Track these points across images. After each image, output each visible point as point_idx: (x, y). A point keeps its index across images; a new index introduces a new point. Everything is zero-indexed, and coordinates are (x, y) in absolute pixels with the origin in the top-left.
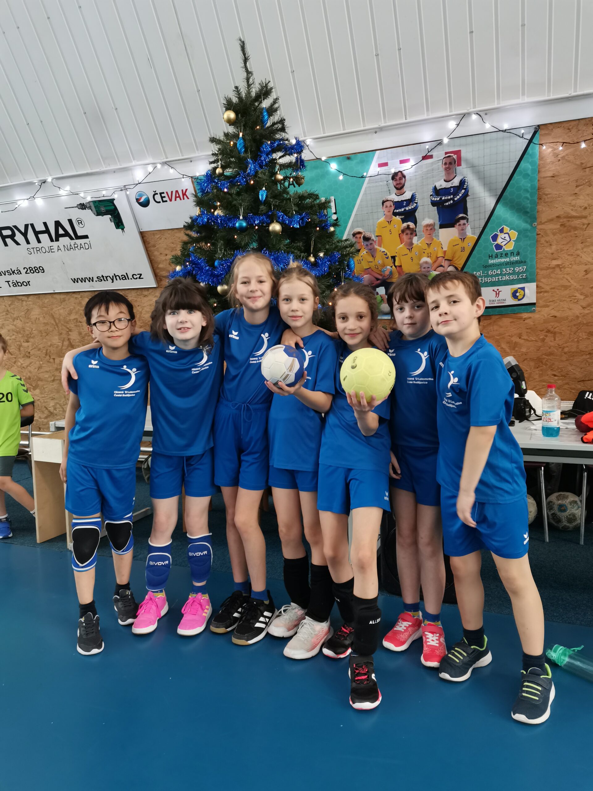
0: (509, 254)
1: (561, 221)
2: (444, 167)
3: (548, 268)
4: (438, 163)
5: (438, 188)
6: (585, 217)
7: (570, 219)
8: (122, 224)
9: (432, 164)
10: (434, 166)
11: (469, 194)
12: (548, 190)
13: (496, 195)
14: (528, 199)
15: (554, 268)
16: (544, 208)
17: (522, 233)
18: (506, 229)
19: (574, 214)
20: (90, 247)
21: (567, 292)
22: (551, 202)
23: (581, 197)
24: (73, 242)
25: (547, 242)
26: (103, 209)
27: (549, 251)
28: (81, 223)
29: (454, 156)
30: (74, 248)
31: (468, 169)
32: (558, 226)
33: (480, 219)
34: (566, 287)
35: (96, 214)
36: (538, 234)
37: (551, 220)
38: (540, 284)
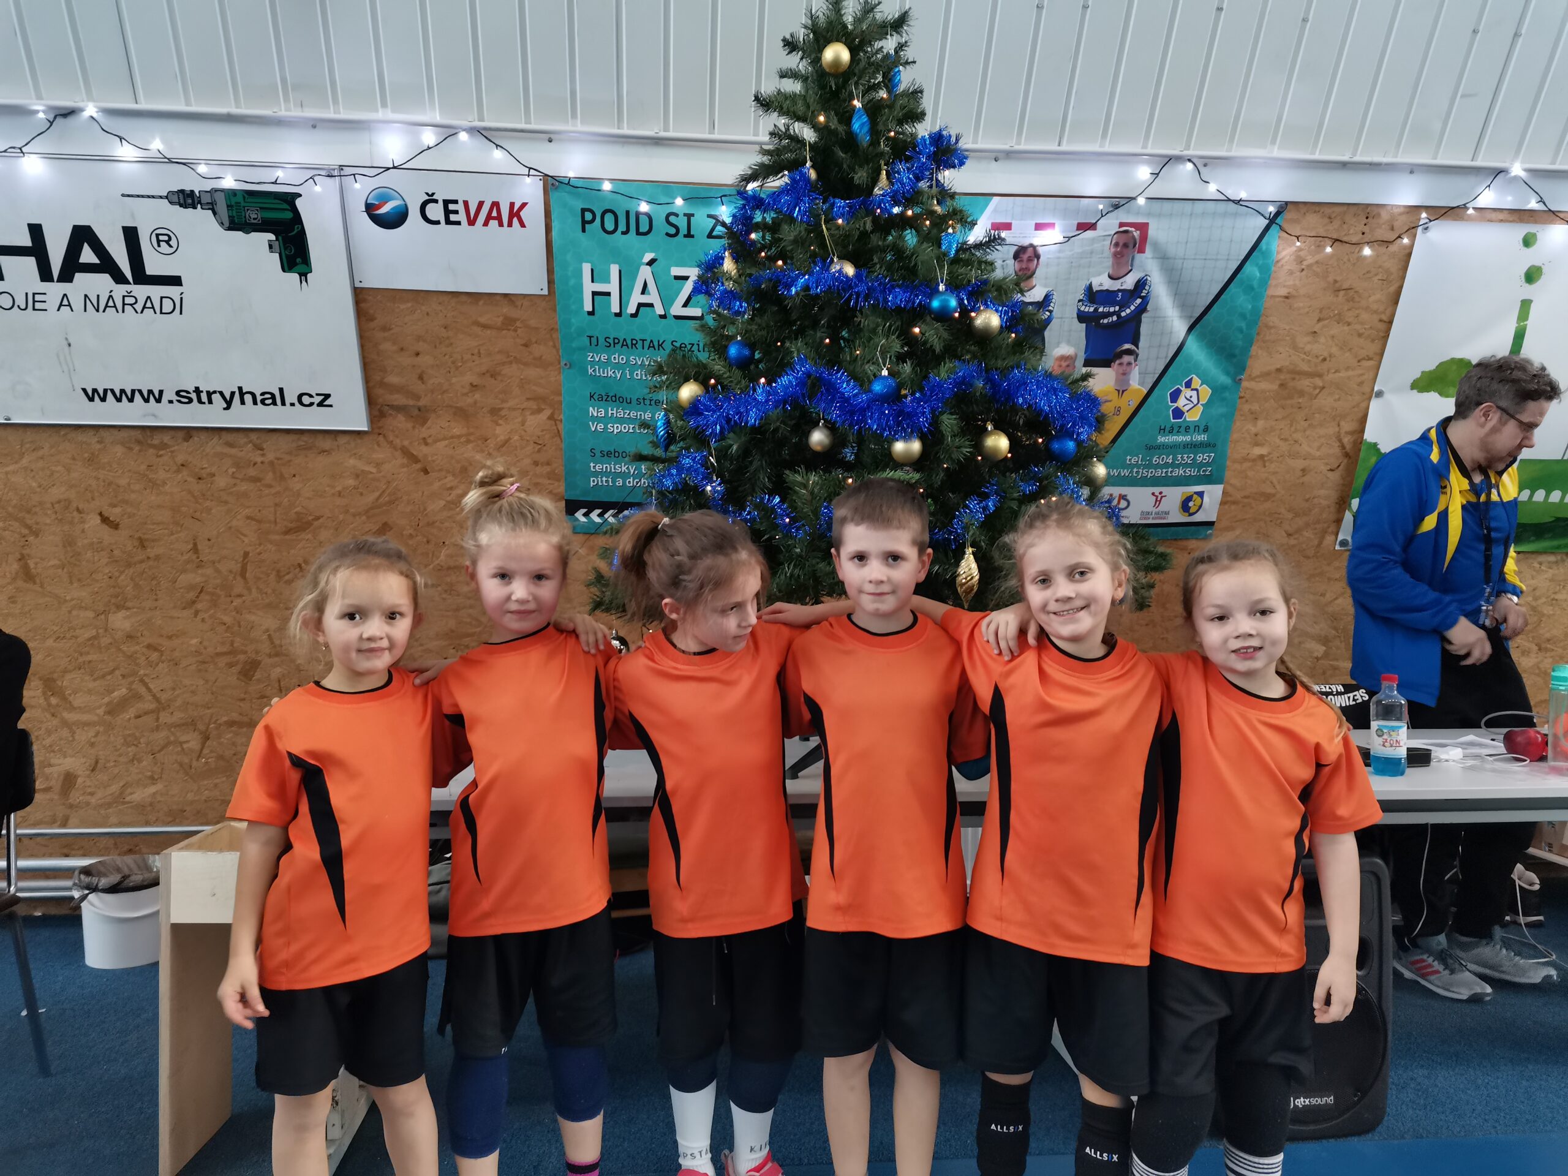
0: (1192, 429)
1: (1282, 377)
2: (1113, 250)
3: (1245, 459)
4: (1104, 240)
5: (1095, 288)
6: (1320, 376)
7: (1297, 377)
8: (306, 261)
9: (1093, 240)
10: (1096, 245)
11: (1149, 308)
12: (1273, 320)
13: (1191, 317)
14: (1241, 331)
15: (1254, 460)
16: (1260, 352)
17: (1218, 391)
18: (1196, 382)
19: (1305, 367)
20: (179, 307)
21: (1268, 505)
22: (1274, 342)
23: (1322, 340)
24: (120, 290)
25: (1252, 413)
26: (253, 216)
27: (1253, 429)
28: (168, 242)
29: (1135, 233)
30: (119, 305)
31: (1155, 260)
32: (1275, 387)
33: (1158, 358)
34: (1268, 497)
35: (227, 224)
36: (1241, 398)
37: (1266, 375)
38: (1230, 489)
